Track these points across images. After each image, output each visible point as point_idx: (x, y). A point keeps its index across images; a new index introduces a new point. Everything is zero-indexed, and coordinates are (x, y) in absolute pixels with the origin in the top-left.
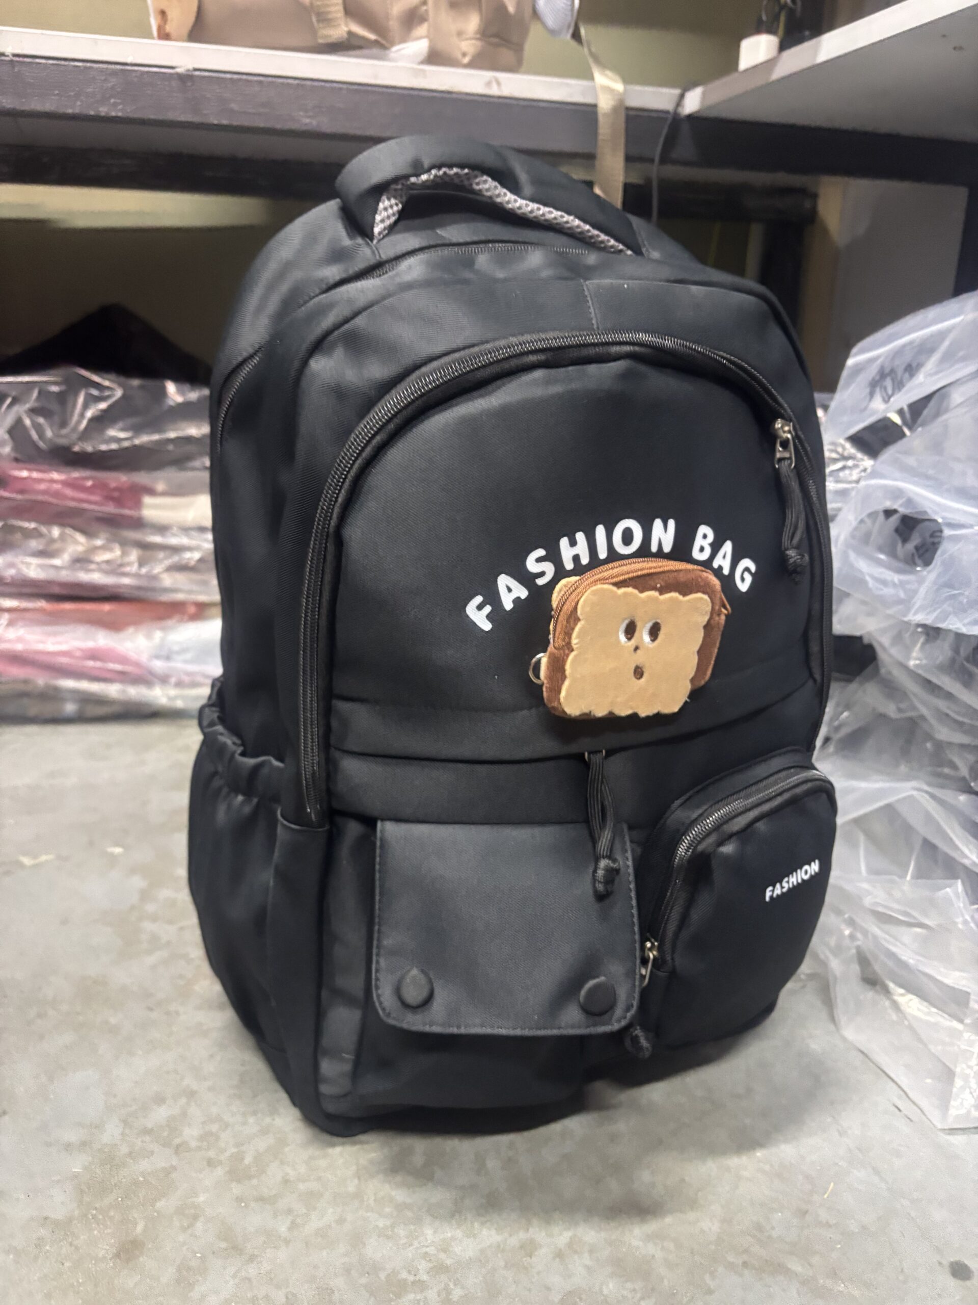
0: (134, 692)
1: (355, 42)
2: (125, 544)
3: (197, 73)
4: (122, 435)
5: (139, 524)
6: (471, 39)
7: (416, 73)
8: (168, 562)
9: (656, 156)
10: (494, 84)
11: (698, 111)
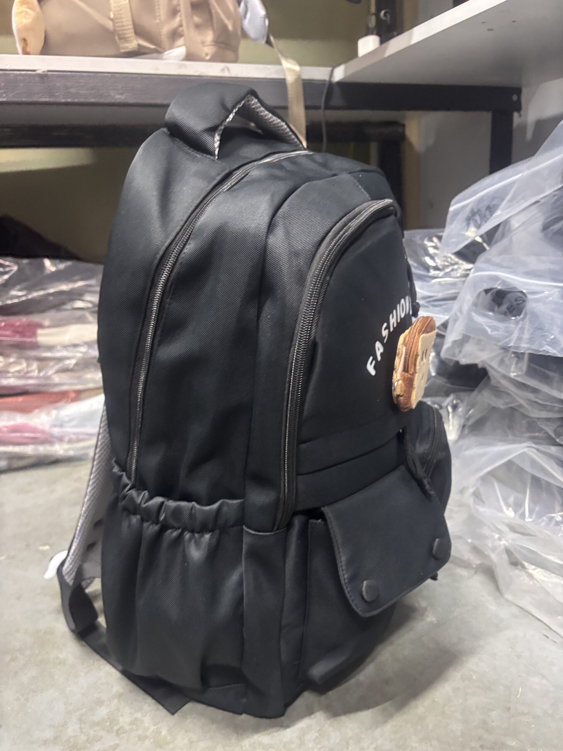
0: (42, 450)
1: (142, 51)
2: (27, 359)
3: (49, 73)
4: (20, 293)
5: (35, 346)
6: (209, 45)
7: (180, 66)
8: (57, 367)
9: (323, 105)
10: (226, 70)
11: (343, 79)
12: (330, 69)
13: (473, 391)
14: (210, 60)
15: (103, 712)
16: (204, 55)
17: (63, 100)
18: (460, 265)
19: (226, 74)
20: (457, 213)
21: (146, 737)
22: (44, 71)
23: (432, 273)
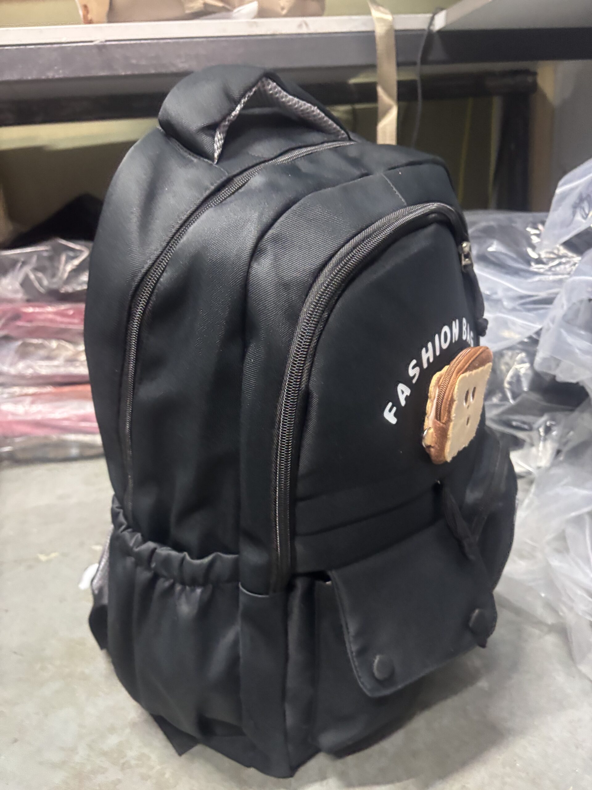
7: (252, 25)
9: (419, 61)
10: (304, 26)
11: (444, 27)
12: (429, 15)
13: (572, 410)
14: (286, 16)
15: (113, 741)
16: (279, 9)
17: (123, 73)
18: (569, 258)
19: (304, 30)
20: (564, 196)
21: (150, 777)
22: (102, 42)
23: (534, 267)
